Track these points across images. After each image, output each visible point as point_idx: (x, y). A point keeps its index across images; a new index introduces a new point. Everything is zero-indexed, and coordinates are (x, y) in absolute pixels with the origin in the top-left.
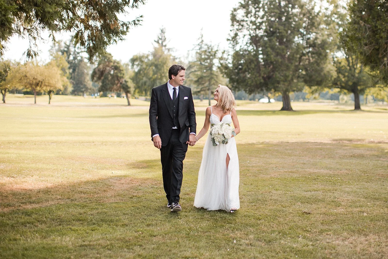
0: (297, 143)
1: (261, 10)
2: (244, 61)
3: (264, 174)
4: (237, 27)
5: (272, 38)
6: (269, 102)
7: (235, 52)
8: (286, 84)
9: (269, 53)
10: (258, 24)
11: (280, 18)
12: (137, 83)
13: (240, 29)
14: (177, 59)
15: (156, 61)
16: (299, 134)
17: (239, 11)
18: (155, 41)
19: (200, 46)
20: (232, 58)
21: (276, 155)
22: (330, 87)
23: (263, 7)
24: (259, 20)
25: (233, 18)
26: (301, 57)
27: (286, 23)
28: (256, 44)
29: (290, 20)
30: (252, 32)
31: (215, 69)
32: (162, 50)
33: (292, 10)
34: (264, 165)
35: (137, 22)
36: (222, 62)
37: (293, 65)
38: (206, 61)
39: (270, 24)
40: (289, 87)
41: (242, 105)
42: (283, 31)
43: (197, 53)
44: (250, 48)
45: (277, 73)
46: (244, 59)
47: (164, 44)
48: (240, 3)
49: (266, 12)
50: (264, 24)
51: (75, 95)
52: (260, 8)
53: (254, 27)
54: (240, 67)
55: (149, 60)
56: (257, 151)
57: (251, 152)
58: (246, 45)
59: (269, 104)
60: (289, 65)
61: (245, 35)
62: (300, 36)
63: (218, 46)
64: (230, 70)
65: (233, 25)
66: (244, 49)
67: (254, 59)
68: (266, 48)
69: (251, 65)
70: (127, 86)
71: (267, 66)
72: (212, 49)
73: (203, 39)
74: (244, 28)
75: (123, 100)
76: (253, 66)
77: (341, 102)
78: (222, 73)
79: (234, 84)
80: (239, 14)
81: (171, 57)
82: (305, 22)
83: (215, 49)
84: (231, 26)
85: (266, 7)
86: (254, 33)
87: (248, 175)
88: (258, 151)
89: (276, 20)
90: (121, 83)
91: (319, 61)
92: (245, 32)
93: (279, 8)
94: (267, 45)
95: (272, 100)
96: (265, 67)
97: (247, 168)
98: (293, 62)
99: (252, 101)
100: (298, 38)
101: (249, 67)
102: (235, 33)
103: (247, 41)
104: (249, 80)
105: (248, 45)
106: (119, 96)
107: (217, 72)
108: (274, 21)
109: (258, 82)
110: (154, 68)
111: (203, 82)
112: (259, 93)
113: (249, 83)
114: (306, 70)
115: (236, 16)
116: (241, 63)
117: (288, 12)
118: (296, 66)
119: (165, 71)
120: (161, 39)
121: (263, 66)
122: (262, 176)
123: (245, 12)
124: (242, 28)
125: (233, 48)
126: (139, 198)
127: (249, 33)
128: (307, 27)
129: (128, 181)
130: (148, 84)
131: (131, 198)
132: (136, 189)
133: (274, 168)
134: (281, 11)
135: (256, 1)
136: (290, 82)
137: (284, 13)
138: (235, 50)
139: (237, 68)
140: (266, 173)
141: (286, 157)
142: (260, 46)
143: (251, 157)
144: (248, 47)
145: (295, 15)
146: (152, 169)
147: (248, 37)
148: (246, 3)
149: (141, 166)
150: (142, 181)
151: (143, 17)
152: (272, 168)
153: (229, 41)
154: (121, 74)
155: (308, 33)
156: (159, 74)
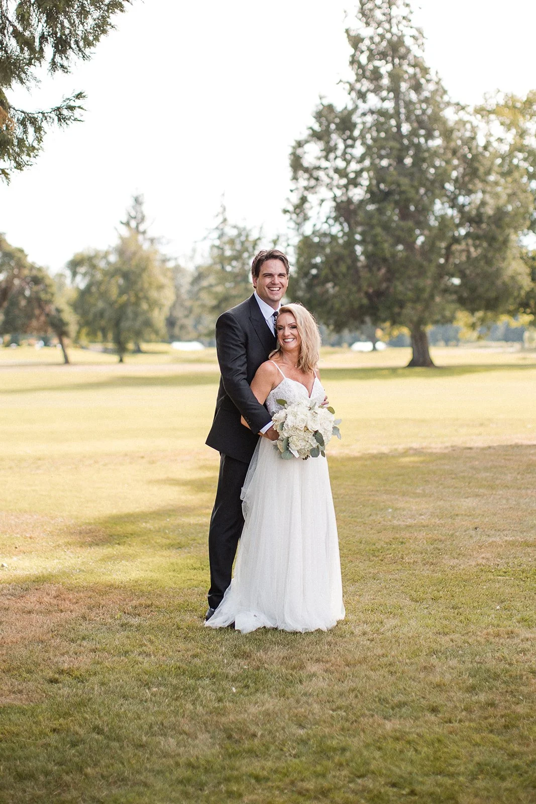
1: (358, 143)
2: (324, 258)
3: (454, 554)
4: (305, 183)
5: (385, 204)
6: (374, 349)
7: (301, 238)
8: (419, 307)
9: (379, 239)
10: (352, 175)
11: (400, 160)
12: (84, 313)
13: (313, 187)
14: (169, 260)
15: (124, 263)
16: (481, 425)
17: (307, 147)
18: (122, 223)
19: (219, 232)
20: (296, 252)
21: (456, 488)
22: (513, 314)
23: (362, 137)
24: (354, 166)
25: (297, 164)
26: (448, 248)
27: (415, 170)
28: (347, 220)
29: (425, 166)
30: (339, 193)
32: (137, 241)
33: (426, 142)
34: (438, 521)
37: (434, 264)
38: (232, 263)
39: (380, 174)
40: (427, 314)
42: (409, 189)
43: (213, 246)
44: (336, 229)
45: (398, 283)
46: (323, 255)
47: (141, 228)
48: (311, 128)
49: (369, 148)
50: (365, 174)
52: (354, 139)
53: (344, 181)
54: (314, 272)
55: (109, 263)
56: (399, 475)
57: (386, 480)
58: (326, 222)
59: (374, 354)
60: (425, 263)
61: (322, 201)
62: (445, 199)
63: (261, 228)
65: (295, 178)
66: (322, 231)
67: (345, 252)
68: (372, 227)
69: (338, 266)
70: (61, 320)
71: (375, 269)
72: (247, 236)
73: (227, 215)
74: (321, 185)
75: (54, 353)
76: (343, 268)
77: (527, 345)
80: (308, 153)
81: (158, 257)
82: (455, 168)
83: (254, 236)
84: (291, 180)
85: (368, 136)
86: (343, 194)
87: (407, 560)
88: (403, 475)
89: (390, 164)
90: (48, 315)
91: (490, 255)
92: (324, 192)
93: (398, 137)
94: (374, 221)
95: (381, 346)
96: (370, 270)
98: (433, 257)
99: (337, 349)
100: (443, 204)
101: (336, 271)
102: (300, 196)
103: (328, 214)
104: (335, 300)
105: (331, 221)
106: (47, 343)
108: (388, 168)
109: (356, 305)
110: (121, 281)
113: (336, 306)
114: (463, 276)
115: (301, 158)
116: (317, 263)
117: (418, 147)
118: (440, 266)
119: (146, 285)
120: (135, 218)
121: (366, 270)
122: (448, 561)
123: (323, 148)
124: (317, 185)
125: (298, 230)
126: (81, 679)
127: (332, 195)
128: (461, 180)
129: (46, 599)
130: (107, 314)
131: (52, 682)
132: (72, 636)
133: (473, 533)
134: (402, 144)
135: (346, 124)
136: (428, 303)
137: (407, 148)
138: (303, 234)
139: (306, 274)
140: (458, 551)
141: (482, 491)
142: (358, 224)
143: (393, 497)
144: (330, 226)
145: (435, 154)
146: (121, 547)
147: (329, 205)
148: (324, 128)
149: (89, 537)
150: (90, 597)
151: (84, 96)
152: (465, 531)
153: (288, 213)
154: (46, 293)
155: (463, 192)
156: (132, 293)
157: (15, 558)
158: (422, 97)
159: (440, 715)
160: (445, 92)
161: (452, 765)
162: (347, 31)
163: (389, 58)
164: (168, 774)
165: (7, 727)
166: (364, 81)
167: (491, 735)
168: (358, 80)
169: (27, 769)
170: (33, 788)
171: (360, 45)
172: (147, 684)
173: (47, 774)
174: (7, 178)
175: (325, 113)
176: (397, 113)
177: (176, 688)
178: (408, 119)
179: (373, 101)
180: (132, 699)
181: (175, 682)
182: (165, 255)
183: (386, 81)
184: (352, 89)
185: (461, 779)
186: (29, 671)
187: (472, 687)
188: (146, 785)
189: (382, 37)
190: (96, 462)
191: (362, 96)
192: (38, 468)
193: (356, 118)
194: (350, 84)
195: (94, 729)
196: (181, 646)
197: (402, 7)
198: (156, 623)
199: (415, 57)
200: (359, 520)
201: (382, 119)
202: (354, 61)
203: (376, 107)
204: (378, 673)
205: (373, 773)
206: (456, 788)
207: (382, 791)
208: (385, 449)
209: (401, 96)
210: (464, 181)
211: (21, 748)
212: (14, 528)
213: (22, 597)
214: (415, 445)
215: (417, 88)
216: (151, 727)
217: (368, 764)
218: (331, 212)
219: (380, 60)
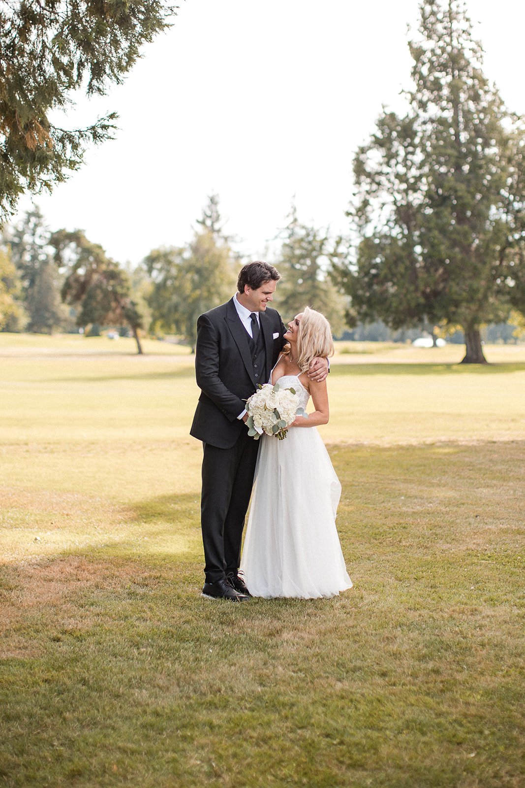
0: (514, 445)
1: (418, 150)
2: (384, 259)
3: (449, 540)
4: (367, 188)
5: (442, 208)
6: (435, 345)
7: (362, 239)
8: (474, 307)
9: (436, 241)
10: (412, 181)
11: (458, 168)
12: (159, 307)
13: (374, 192)
14: (242, 257)
15: (197, 260)
16: (513, 420)
17: (370, 153)
18: (198, 221)
19: (289, 232)
20: (356, 253)
21: (471, 479)
23: (423, 144)
24: (414, 172)
25: (359, 169)
26: (503, 250)
27: (471, 176)
28: (407, 224)
29: (480, 172)
30: (399, 197)
31: (321, 277)
32: (212, 238)
33: (483, 149)
34: (443, 509)
35: (99, 131)
36: (336, 260)
37: (488, 266)
38: (302, 261)
39: (438, 180)
40: (481, 314)
41: (379, 351)
42: (466, 194)
43: (285, 245)
44: (396, 232)
45: (452, 284)
46: (383, 255)
47: (216, 226)
48: (374, 135)
49: (428, 155)
50: (424, 180)
51: (35, 332)
52: (415, 147)
53: (404, 186)
54: (373, 271)
55: (183, 259)
56: (421, 466)
57: (408, 470)
58: (387, 225)
59: (435, 350)
60: (479, 265)
61: (383, 204)
62: (500, 204)
63: (328, 229)
64: (353, 277)
65: (358, 183)
66: (383, 233)
67: (404, 254)
68: (429, 230)
69: (397, 266)
70: (136, 313)
71: (432, 270)
72: (315, 236)
73: (297, 215)
74: (383, 189)
75: (129, 344)
76: (401, 268)
78: (336, 283)
79: (361, 307)
80: (371, 159)
81: (231, 254)
82: (511, 175)
83: (321, 236)
84: (354, 184)
85: (428, 144)
86: (403, 199)
87: (404, 543)
88: (425, 466)
89: (449, 171)
90: (123, 308)
92: (385, 196)
93: (456, 145)
94: (432, 225)
95: (440, 342)
96: (428, 271)
97: (402, 521)
98: (488, 260)
99: (399, 345)
100: (498, 209)
101: (395, 271)
102: (362, 199)
103: (388, 217)
104: (394, 299)
105: (392, 224)
106: (123, 334)
107: (326, 282)
108: (446, 174)
109: (413, 304)
110: (195, 276)
111: (297, 305)
112: (415, 326)
113: (394, 305)
114: (516, 278)
115: (364, 163)
116: (377, 264)
117: (475, 154)
118: (496, 268)
119: (218, 281)
120: (210, 217)
121: (423, 270)
122: (442, 545)
123: (385, 154)
124: (378, 189)
125: (360, 231)
126: (79, 639)
127: (392, 199)
128: (515, 186)
129: (68, 569)
130: (181, 309)
131: (55, 640)
132: (82, 602)
133: (472, 520)
134: (460, 152)
135: (407, 131)
136: (482, 303)
137: (466, 156)
138: (364, 236)
139: (367, 274)
140: (453, 536)
141: (495, 482)
142: (417, 227)
143: (409, 486)
144: (391, 228)
145: (491, 161)
146: (147, 525)
147: (390, 208)
148: (386, 136)
149: (120, 515)
150: (107, 569)
151: (117, 117)
152: (466, 518)
153: (350, 216)
154: (123, 287)
155: (518, 198)
156: (204, 288)
157: (49, 533)
158: (480, 108)
159: (387, 679)
160: (502, 103)
161: (384, 721)
162: (410, 44)
163: (449, 70)
164: (134, 721)
165: (6, 677)
166: (425, 91)
167: (426, 698)
168: (419, 91)
169: (15, 712)
170: (17, 728)
171: (422, 57)
172: (138, 645)
173: (31, 716)
174: (50, 189)
175: (387, 122)
176: (456, 122)
177: (161, 649)
178: (466, 128)
179: (433, 110)
180: (121, 657)
181: (163, 644)
182: (238, 252)
183: (446, 92)
184: (413, 98)
185: (388, 732)
186: (37, 631)
187: (423, 657)
188: (113, 728)
189: (443, 50)
190: (144, 447)
191: (423, 105)
192: (89, 452)
193: (417, 127)
194: (412, 94)
195: (80, 682)
196: (177, 613)
197: (463, 22)
198: (160, 593)
199: (474, 69)
200: (370, 506)
201: (441, 128)
202: (415, 72)
203: (436, 116)
204: (344, 641)
205: (313, 725)
206: (381, 740)
207: (316, 740)
208: (414, 442)
209: (460, 106)
210: (518, 187)
211: (14, 694)
212: (54, 506)
213: (47, 567)
214: (443, 438)
215: (476, 98)
216: (130, 680)
217: (311, 718)
218: (391, 215)
219: (441, 71)
